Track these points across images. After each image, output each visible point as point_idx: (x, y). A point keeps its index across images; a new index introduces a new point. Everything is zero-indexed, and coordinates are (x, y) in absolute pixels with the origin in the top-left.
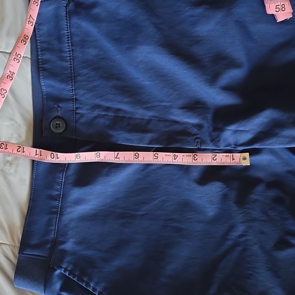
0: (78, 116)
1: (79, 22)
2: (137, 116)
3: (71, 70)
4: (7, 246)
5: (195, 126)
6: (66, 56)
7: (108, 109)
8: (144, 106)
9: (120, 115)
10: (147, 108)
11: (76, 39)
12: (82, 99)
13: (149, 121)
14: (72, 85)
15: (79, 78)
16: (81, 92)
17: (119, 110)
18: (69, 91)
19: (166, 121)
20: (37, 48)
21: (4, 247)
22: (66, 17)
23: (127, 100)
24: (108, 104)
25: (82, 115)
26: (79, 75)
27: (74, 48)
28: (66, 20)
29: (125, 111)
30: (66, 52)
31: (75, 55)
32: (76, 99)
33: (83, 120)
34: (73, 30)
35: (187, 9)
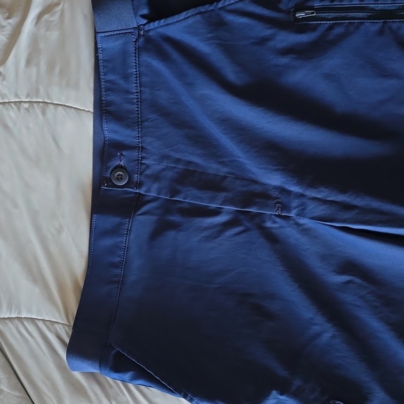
0: (143, 167)
1: (149, 60)
2: (211, 171)
3: (138, 114)
4: (60, 325)
5: (276, 188)
6: (133, 98)
7: (178, 161)
8: (220, 160)
9: (191, 169)
10: (222, 163)
11: (144, 79)
12: (148, 147)
13: (225, 177)
14: (138, 131)
15: (146, 124)
16: (148, 139)
17: (190, 163)
18: (135, 138)
19: (244, 179)
20: (101, 88)
21: (57, 326)
22: (135, 53)
23: (199, 152)
24: (177, 156)
25: (148, 167)
26: (147, 120)
27: (142, 89)
28: (135, 56)
29: (197, 165)
30: (134, 93)
31: (143, 97)
32: (142, 147)
33: (148, 172)
34: (142, 69)
35: (272, 57)
